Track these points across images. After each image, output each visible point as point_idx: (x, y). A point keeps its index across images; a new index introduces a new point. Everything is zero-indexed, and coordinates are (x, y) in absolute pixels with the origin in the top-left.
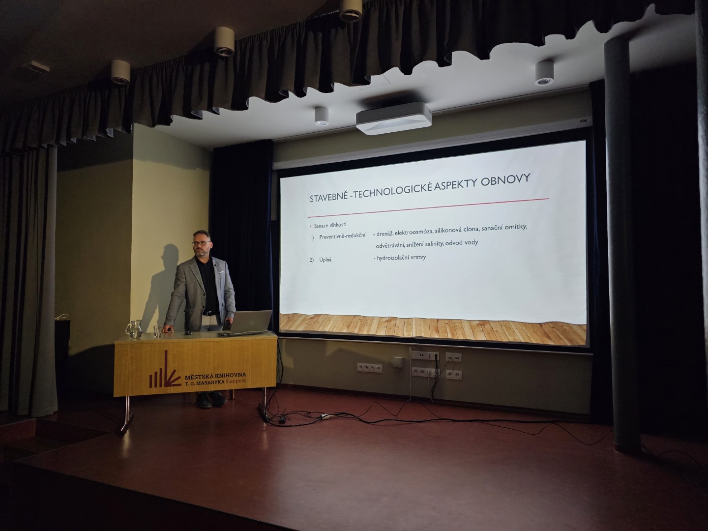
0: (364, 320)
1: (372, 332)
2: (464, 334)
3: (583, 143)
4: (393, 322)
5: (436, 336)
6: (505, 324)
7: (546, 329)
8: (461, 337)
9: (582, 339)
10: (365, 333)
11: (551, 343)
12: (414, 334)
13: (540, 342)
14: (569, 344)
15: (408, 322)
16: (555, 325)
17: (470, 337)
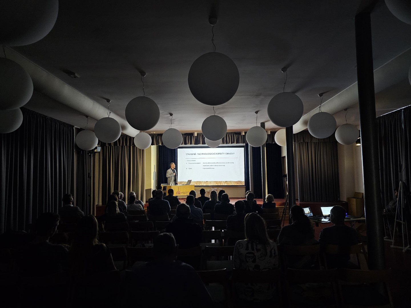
0: (200, 182)
1: (203, 185)
2: (222, 184)
3: (243, 148)
4: (207, 182)
5: (217, 185)
6: (230, 182)
7: (238, 182)
8: (222, 185)
9: (244, 184)
10: (200, 185)
11: (238, 185)
12: (212, 185)
13: (237, 185)
14: (241, 185)
15: (211, 182)
16: (239, 181)
17: (224, 185)
